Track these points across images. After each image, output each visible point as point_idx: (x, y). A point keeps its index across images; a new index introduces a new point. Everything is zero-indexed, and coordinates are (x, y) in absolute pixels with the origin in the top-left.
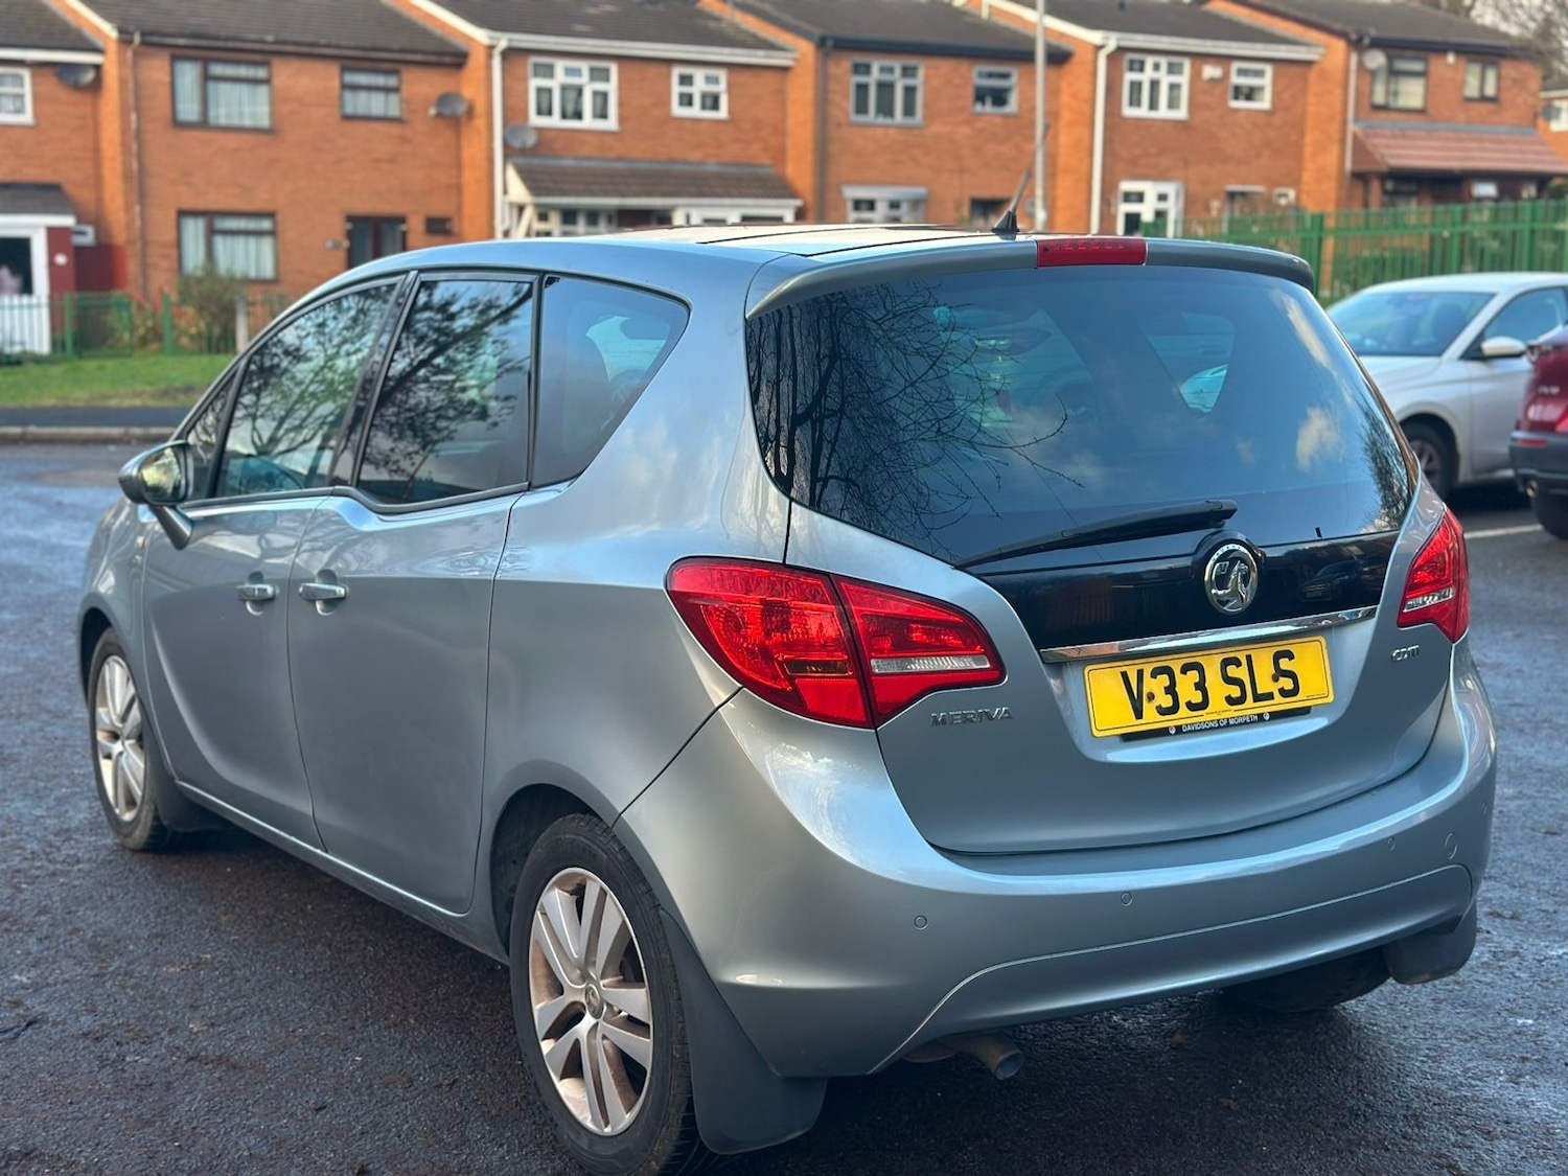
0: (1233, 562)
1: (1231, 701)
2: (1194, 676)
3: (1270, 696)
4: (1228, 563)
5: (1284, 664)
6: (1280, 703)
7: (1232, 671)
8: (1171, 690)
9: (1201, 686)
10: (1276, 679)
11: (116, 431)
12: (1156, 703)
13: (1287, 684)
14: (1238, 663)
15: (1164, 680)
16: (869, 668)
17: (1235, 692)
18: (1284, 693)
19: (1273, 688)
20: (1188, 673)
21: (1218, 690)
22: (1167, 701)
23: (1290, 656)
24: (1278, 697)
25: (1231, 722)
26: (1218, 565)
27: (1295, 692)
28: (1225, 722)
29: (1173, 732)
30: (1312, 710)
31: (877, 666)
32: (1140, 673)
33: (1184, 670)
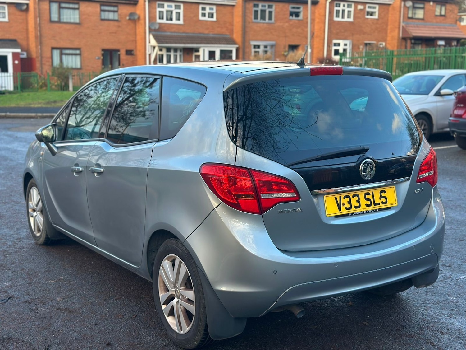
0: (368, 164)
1: (367, 205)
2: (356, 198)
3: (379, 204)
4: (366, 164)
5: (383, 194)
6: (382, 206)
7: (367, 197)
8: (349, 202)
9: (358, 201)
10: (380, 199)
11: (33, 115)
12: (345, 206)
13: (384, 200)
14: (369, 194)
15: (347, 199)
16: (260, 196)
17: (368, 203)
18: (383, 203)
19: (380, 201)
21: (363, 202)
22: (348, 206)
23: (385, 192)
24: (381, 204)
25: (367, 212)
26: (364, 165)
27: (386, 202)
28: (365, 212)
29: (350, 215)
30: (391, 208)
31: (263, 196)
32: (340, 197)
33: (353, 196)
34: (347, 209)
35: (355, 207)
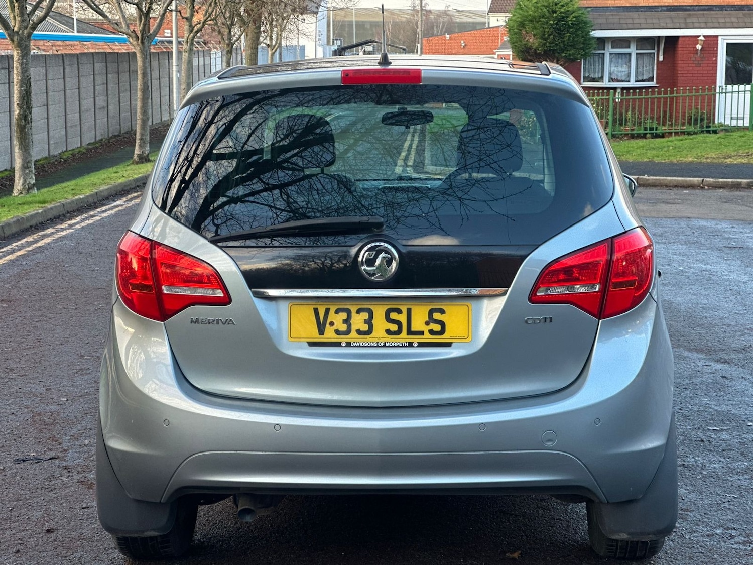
0: (379, 253)
1: (388, 332)
2: (365, 316)
3: (422, 333)
4: (375, 252)
5: (437, 316)
6: (427, 338)
7: (393, 316)
8: (347, 321)
9: (369, 322)
10: (427, 323)
12: (335, 327)
13: (437, 328)
14: (399, 312)
15: (344, 316)
16: (161, 290)
17: (394, 328)
18: (432, 332)
19: (426, 329)
20: (361, 314)
21: (380, 325)
22: (344, 328)
23: (442, 312)
24: (427, 335)
25: (387, 344)
26: (367, 253)
27: (442, 332)
28: (382, 344)
29: (344, 345)
30: (453, 345)
31: (165, 290)
32: (327, 311)
33: (358, 312)
34: (337, 332)
35: (359, 332)
